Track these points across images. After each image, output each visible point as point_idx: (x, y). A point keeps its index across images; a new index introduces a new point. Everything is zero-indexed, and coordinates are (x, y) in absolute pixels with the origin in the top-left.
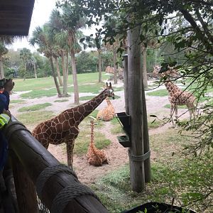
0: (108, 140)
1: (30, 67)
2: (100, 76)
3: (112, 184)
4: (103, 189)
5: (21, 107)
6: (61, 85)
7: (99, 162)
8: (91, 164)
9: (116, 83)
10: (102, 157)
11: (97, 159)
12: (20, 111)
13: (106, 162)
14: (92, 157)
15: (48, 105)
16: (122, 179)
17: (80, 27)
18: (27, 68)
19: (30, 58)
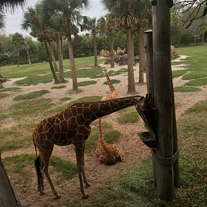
0: (117, 132)
1: (23, 53)
2: (96, 60)
3: (132, 189)
4: (122, 197)
5: (16, 95)
6: (57, 71)
7: (111, 160)
8: (102, 162)
9: (112, 66)
11: (109, 156)
12: (16, 99)
13: (119, 160)
15: (45, 92)
16: (143, 183)
17: (76, 7)
18: (21, 54)
19: (23, 43)
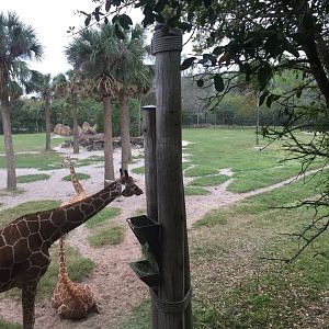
0: (89, 261)
2: (48, 140)
7: (81, 311)
10: (88, 299)
11: (77, 305)
13: (94, 310)
14: (67, 302)
